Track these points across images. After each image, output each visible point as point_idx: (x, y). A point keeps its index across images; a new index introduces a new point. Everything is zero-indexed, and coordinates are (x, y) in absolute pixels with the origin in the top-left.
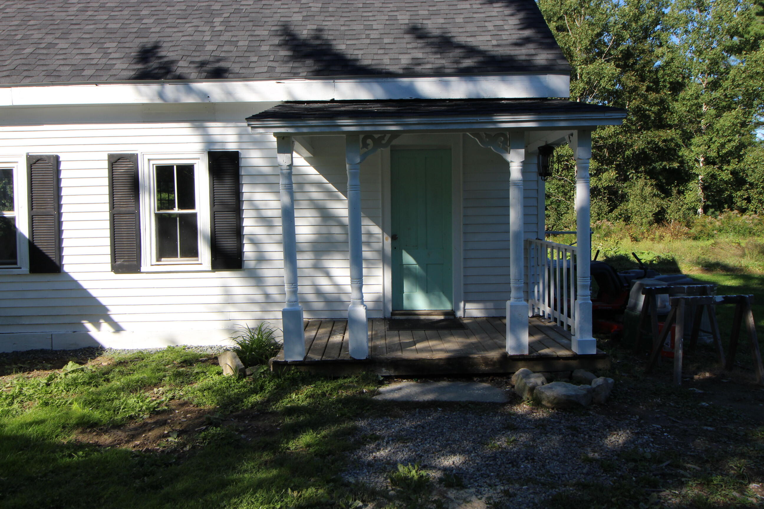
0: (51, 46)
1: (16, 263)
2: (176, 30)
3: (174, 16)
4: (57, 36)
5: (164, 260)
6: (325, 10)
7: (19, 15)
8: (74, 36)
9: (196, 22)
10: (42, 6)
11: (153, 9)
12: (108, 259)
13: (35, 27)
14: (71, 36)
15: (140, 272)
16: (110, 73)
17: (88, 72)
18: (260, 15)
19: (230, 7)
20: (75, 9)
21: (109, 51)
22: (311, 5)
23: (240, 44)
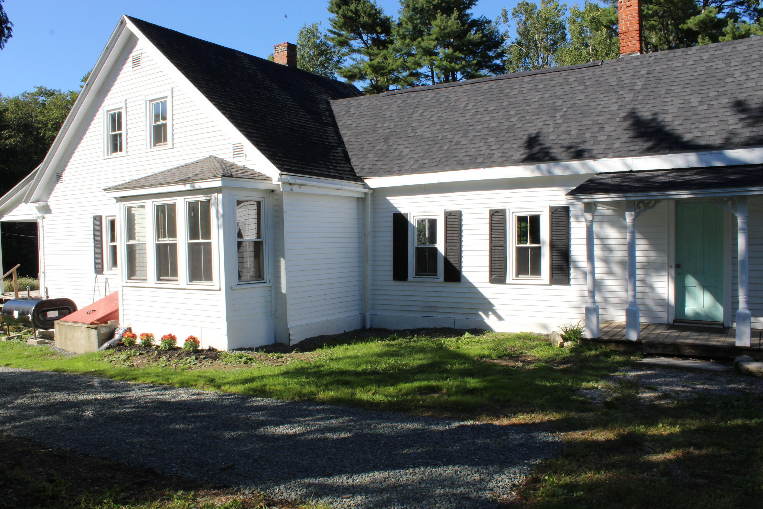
0: (458, 142)
1: (437, 275)
2: (531, 125)
3: (531, 114)
4: (461, 135)
5: (521, 277)
6: (635, 99)
7: (439, 121)
8: (471, 134)
9: (545, 117)
10: (451, 113)
11: (517, 109)
12: (487, 274)
13: (448, 130)
14: (468, 135)
15: (506, 284)
16: (492, 160)
17: (479, 160)
18: (587, 108)
19: (567, 103)
20: (470, 114)
21: (491, 144)
22: (625, 95)
23: (572, 132)
